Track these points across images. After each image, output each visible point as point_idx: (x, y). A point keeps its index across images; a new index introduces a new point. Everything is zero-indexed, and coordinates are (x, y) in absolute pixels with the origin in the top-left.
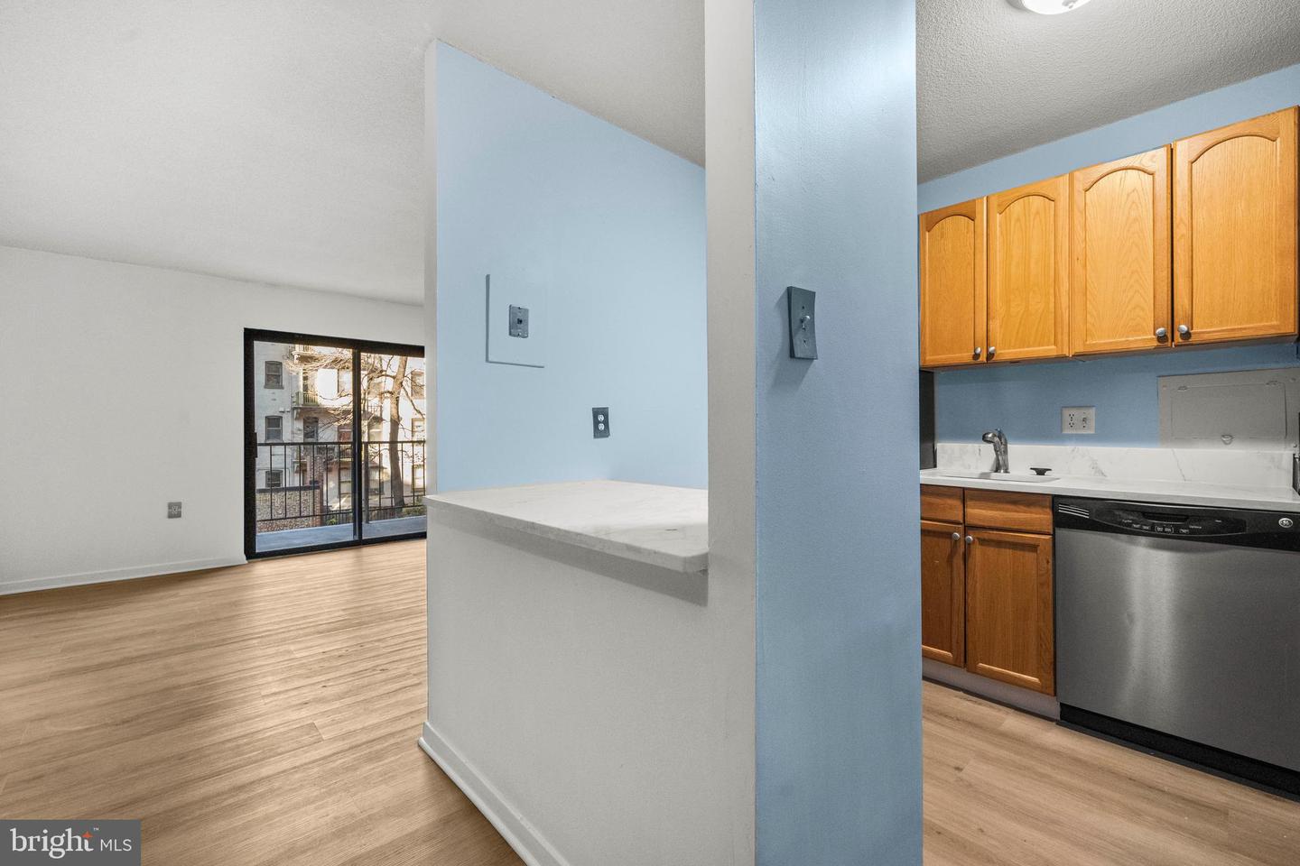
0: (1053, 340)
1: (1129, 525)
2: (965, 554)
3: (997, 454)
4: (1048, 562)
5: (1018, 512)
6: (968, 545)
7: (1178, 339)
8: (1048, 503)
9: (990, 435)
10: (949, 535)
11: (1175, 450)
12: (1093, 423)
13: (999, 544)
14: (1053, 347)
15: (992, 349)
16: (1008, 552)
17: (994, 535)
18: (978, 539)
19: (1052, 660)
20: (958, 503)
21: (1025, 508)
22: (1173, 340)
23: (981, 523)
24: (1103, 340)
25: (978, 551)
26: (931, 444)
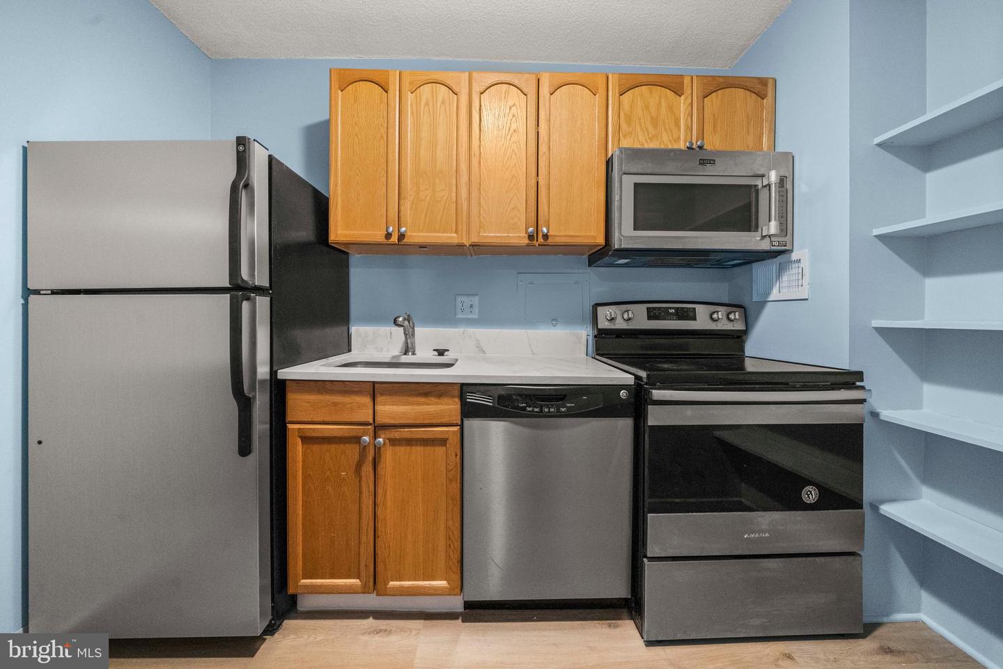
0: (454, 230)
1: (524, 409)
2: (374, 459)
3: (406, 337)
4: (456, 455)
5: (428, 404)
6: (378, 450)
7: (541, 240)
8: (457, 392)
9: (401, 319)
10: (357, 440)
11: (528, 331)
12: (476, 310)
13: (410, 442)
14: (455, 235)
15: (403, 229)
16: (418, 450)
17: (406, 433)
18: (390, 440)
19: (459, 558)
20: (367, 400)
21: (437, 400)
22: (537, 241)
23: (392, 422)
24: (492, 234)
25: (389, 455)
26: (345, 328)
